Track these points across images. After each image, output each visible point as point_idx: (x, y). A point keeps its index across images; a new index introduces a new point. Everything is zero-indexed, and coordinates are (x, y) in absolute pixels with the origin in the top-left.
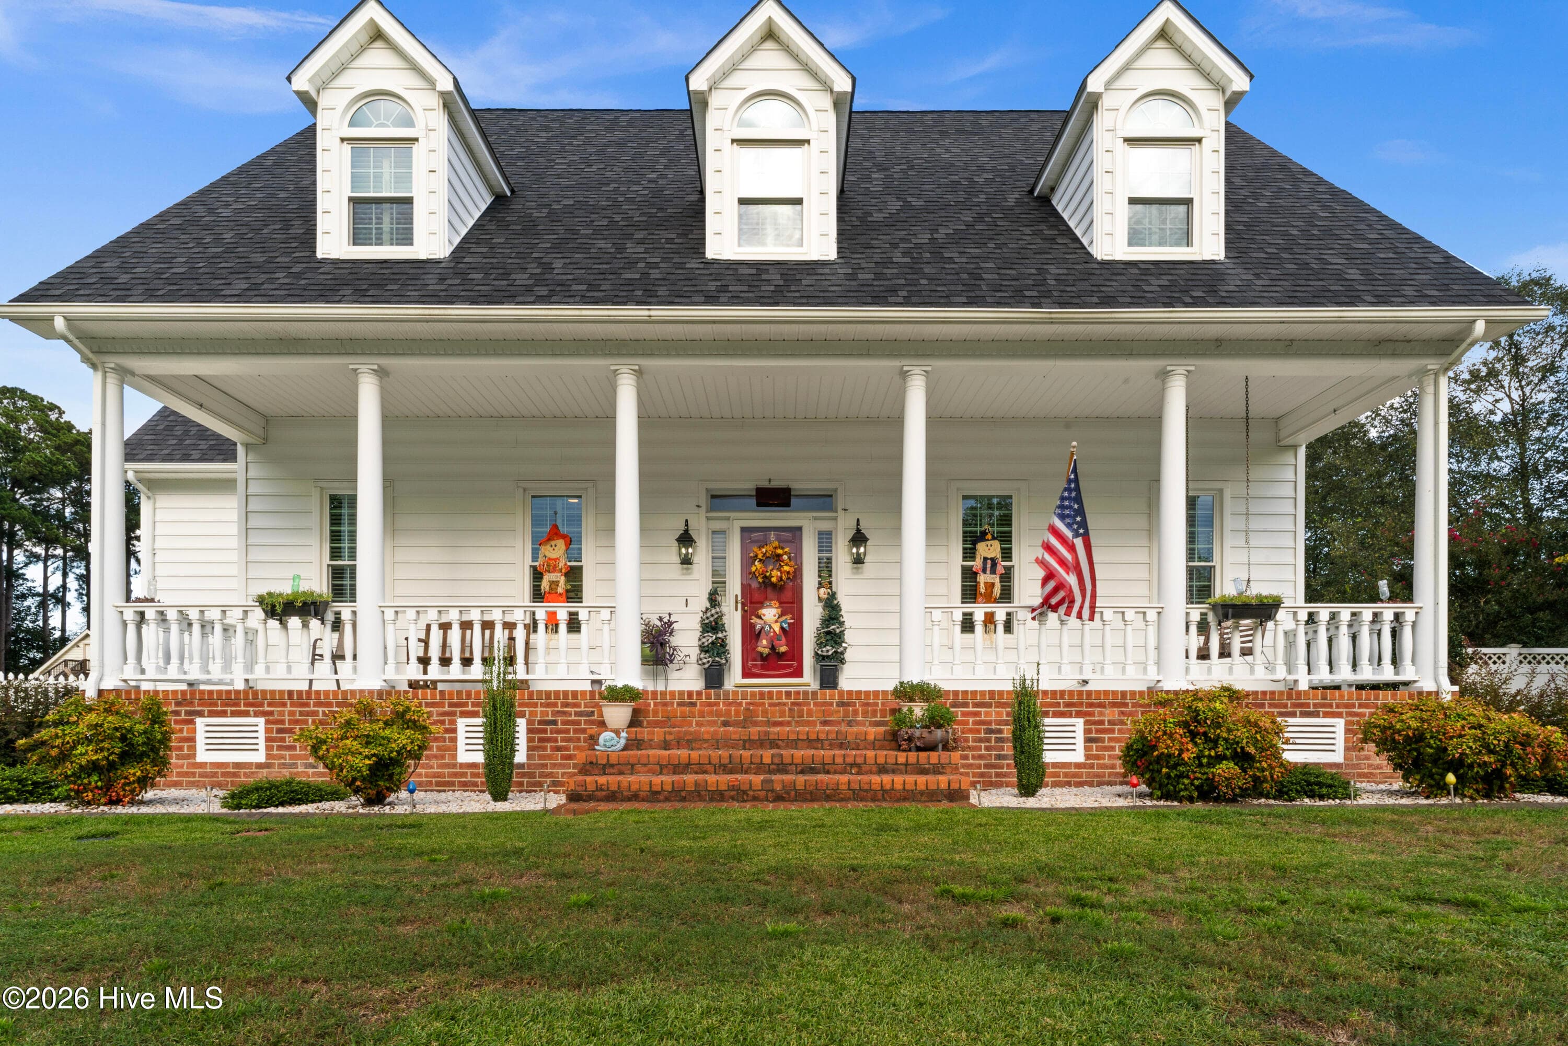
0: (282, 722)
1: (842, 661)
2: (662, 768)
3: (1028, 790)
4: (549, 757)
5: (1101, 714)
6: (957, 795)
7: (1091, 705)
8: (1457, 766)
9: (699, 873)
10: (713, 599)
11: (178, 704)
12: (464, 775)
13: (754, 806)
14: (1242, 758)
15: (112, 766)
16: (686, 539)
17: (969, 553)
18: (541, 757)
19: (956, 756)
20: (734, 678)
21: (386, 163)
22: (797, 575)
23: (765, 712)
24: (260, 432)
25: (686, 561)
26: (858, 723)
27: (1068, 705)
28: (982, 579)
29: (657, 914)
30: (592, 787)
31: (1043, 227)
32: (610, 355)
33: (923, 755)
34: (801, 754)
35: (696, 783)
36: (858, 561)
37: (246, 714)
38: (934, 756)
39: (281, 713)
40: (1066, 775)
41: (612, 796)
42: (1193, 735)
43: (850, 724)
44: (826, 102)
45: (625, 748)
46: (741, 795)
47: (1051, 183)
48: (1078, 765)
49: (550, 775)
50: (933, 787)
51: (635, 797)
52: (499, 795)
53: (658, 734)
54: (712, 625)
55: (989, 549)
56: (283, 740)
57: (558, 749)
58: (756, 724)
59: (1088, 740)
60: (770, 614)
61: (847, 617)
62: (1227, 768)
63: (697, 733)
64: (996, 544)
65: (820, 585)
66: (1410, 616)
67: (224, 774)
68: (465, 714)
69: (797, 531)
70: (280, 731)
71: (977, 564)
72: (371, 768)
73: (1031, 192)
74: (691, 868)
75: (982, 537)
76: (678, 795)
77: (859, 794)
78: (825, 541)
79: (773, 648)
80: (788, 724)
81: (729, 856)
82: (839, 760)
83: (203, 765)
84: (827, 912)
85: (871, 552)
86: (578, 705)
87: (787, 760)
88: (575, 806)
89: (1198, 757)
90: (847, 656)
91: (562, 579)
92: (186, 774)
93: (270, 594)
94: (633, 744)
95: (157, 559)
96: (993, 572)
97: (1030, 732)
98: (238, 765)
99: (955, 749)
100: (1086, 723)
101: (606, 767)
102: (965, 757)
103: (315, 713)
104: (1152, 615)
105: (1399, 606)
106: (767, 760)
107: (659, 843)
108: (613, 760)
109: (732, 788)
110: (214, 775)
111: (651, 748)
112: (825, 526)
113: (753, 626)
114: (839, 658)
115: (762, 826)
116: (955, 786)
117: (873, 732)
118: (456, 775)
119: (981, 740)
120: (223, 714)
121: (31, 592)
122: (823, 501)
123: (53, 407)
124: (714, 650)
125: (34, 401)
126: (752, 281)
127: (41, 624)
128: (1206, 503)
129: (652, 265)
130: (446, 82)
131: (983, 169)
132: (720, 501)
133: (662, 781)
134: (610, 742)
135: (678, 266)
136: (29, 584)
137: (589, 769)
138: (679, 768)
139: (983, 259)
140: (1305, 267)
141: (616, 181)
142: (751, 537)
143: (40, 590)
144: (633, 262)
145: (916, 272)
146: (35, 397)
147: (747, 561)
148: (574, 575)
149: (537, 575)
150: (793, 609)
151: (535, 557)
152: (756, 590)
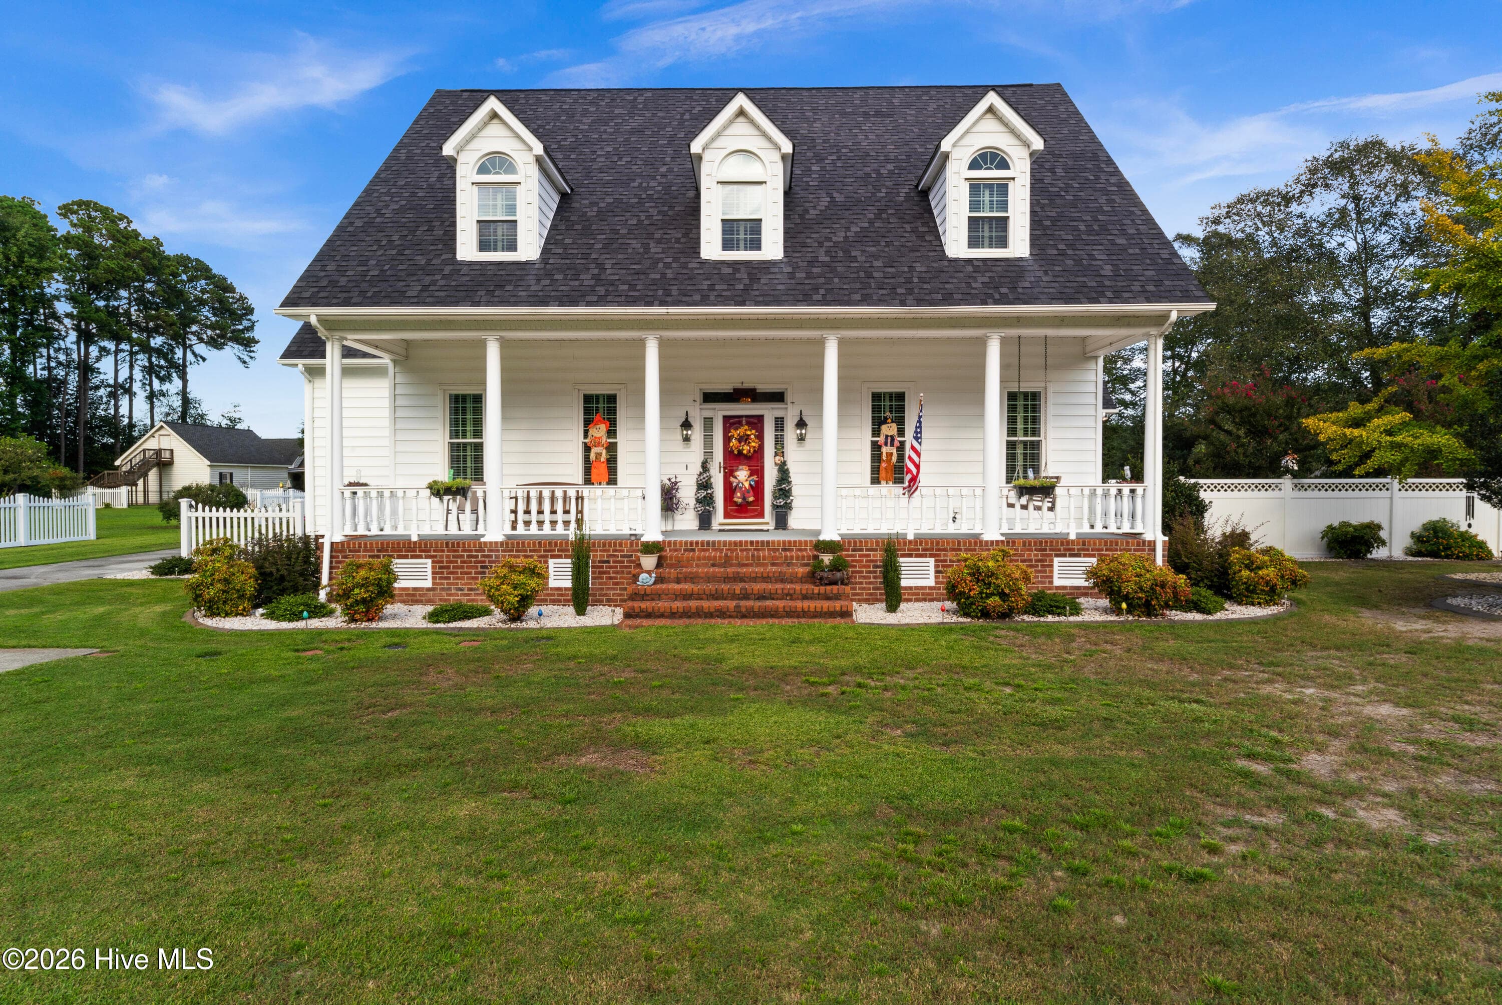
0: (442, 562)
1: (790, 508)
2: (677, 596)
3: (892, 608)
4: (605, 584)
5: (945, 555)
6: (846, 614)
7: (939, 550)
8: (1126, 598)
9: (703, 670)
10: (705, 466)
11: (379, 551)
12: (553, 595)
13: (730, 623)
14: (1003, 596)
15: (372, 600)
16: (686, 425)
17: (876, 432)
18: (600, 584)
19: (847, 589)
20: (719, 518)
21: (499, 196)
22: (760, 451)
23: (737, 557)
24: (404, 353)
25: (687, 439)
26: (793, 564)
27: (924, 550)
28: (885, 450)
29: (688, 690)
30: (637, 610)
31: (919, 224)
32: (641, 328)
33: (829, 588)
34: (758, 587)
35: (697, 608)
36: (801, 439)
37: (420, 557)
38: (835, 588)
39: (442, 556)
40: (923, 594)
41: (649, 615)
42: (978, 581)
43: (788, 565)
44: (777, 157)
45: (655, 583)
46: (722, 614)
47: (928, 185)
48: (931, 588)
49: (605, 595)
50: (832, 609)
51: (662, 616)
52: (581, 612)
53: (673, 573)
54: (704, 485)
55: (889, 429)
56: (442, 573)
57: (611, 578)
58: (732, 565)
59: (937, 572)
60: (742, 475)
61: (793, 478)
62: (994, 601)
63: (697, 572)
64: (894, 426)
65: (776, 454)
66: (1140, 491)
67: (407, 595)
68: (553, 557)
69: (760, 418)
70: (440, 568)
71: (881, 440)
72: (518, 602)
73: (917, 186)
74: (699, 667)
75: (885, 421)
76: (687, 614)
77: (791, 614)
78: (780, 424)
79: (744, 498)
80: (751, 565)
81: (716, 660)
82: (779, 592)
84: (756, 690)
85: (810, 433)
86: (623, 551)
87: (749, 592)
88: (630, 622)
89: (981, 593)
90: (793, 505)
91: (604, 452)
93: (435, 482)
94: (659, 580)
95: (316, 425)
96: (892, 445)
97: (891, 574)
98: (415, 589)
99: (847, 584)
100: (936, 561)
101: (644, 596)
102: (854, 589)
103: (462, 556)
104: (978, 491)
105: (1133, 486)
106: (738, 592)
107: (681, 651)
108: (648, 592)
109: (717, 611)
110: (401, 595)
111: (669, 582)
112: (779, 414)
113: (731, 483)
114: (788, 507)
115: (732, 640)
116: (844, 609)
117: (801, 571)
118: (548, 595)
119: (870, 572)
120: (406, 557)
121: (103, 384)
122: (778, 397)
123: (122, 217)
124: (705, 502)
125: (106, 212)
126: (731, 280)
127: (112, 412)
128: (1035, 396)
129: (668, 266)
130: (538, 148)
131: (887, 159)
132: (710, 398)
133: (678, 605)
134: (645, 579)
135: (684, 266)
136: (102, 377)
137: (634, 596)
138: (687, 597)
139: (876, 257)
140: (1078, 262)
141: (639, 175)
142: (730, 422)
143: (111, 382)
144: (655, 263)
145: (833, 270)
146: (107, 208)
147: (727, 439)
148: (612, 448)
149: (587, 449)
150: (758, 472)
151: (586, 436)
152: (733, 459)
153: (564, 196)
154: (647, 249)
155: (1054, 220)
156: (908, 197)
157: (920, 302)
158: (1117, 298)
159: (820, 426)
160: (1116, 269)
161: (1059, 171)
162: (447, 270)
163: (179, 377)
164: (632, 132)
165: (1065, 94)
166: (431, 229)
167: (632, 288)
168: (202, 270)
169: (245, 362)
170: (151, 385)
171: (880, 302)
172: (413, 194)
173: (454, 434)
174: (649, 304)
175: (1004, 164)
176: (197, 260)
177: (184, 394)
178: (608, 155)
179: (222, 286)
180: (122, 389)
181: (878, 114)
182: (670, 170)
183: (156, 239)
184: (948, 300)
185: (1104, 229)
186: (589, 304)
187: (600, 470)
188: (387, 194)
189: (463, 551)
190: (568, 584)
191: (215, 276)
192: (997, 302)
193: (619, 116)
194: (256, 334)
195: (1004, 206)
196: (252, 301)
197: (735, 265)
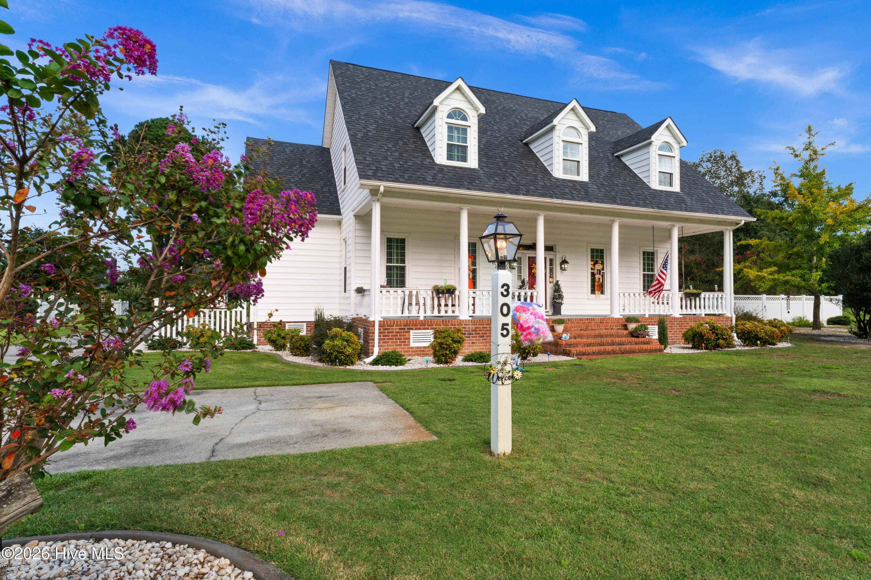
8: (760, 339)
11: (404, 326)
21: (456, 132)
26: (614, 329)
28: (597, 276)
37: (426, 329)
39: (440, 328)
44: (586, 132)
55: (598, 267)
64: (601, 265)
65: (550, 277)
67: (420, 351)
75: (597, 263)
83: (412, 348)
92: (407, 351)
93: (437, 286)
96: (599, 274)
98: (425, 347)
110: (417, 351)
120: (420, 329)
147: (530, 269)
148: (474, 272)
189: (451, 325)
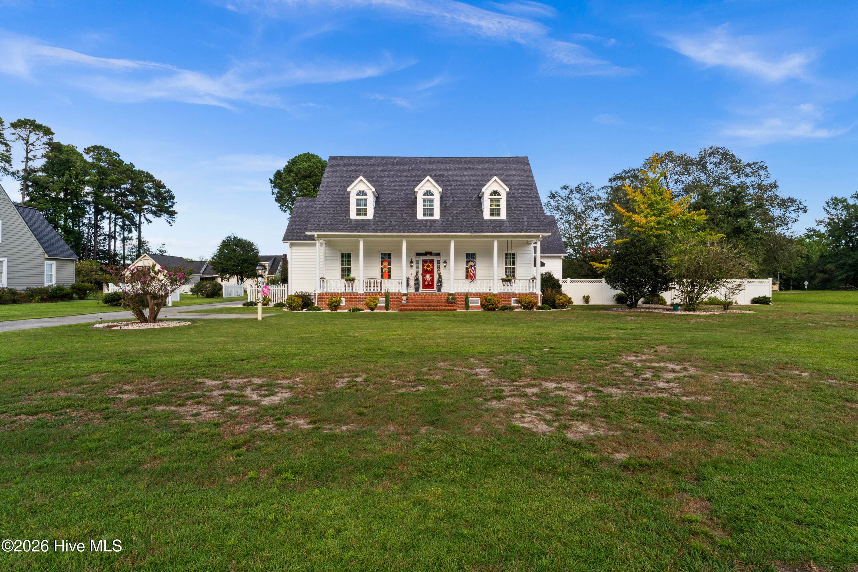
2: (412, 306)
3: (467, 309)
7: (481, 296)
10: (417, 274)
12: (382, 307)
14: (493, 305)
16: (412, 262)
17: (467, 264)
20: (421, 288)
21: (362, 201)
22: (433, 270)
23: (427, 298)
25: (412, 266)
27: (477, 296)
28: (470, 269)
30: (402, 309)
31: (477, 208)
32: (401, 239)
34: (433, 304)
35: (418, 308)
36: (445, 266)
38: (452, 304)
41: (405, 310)
42: (487, 301)
43: (441, 299)
44: (438, 192)
48: (479, 306)
50: (452, 309)
51: (409, 310)
52: (387, 310)
53: (411, 301)
54: (417, 279)
55: (471, 263)
56: (347, 302)
58: (425, 299)
60: (428, 277)
61: (443, 278)
62: (490, 306)
63: (416, 300)
66: (535, 281)
68: (379, 297)
69: (433, 260)
70: (347, 300)
72: (374, 306)
73: (478, 196)
75: (470, 261)
76: (415, 310)
77: (441, 310)
78: (439, 262)
79: (428, 283)
80: (431, 299)
82: (438, 305)
85: (447, 265)
86: (397, 296)
87: (431, 305)
88: (400, 311)
89: (488, 304)
90: (443, 285)
91: (387, 270)
94: (407, 302)
97: (467, 301)
99: (455, 303)
100: (480, 299)
101: (404, 306)
102: (457, 304)
106: (428, 305)
109: (423, 309)
111: (410, 303)
113: (424, 279)
114: (441, 286)
116: (455, 309)
117: (444, 300)
119: (463, 302)
121: (104, 234)
122: (438, 254)
123: (116, 154)
124: (417, 284)
125: (108, 151)
126: (425, 225)
127: (107, 248)
128: (514, 254)
129: (408, 221)
130: (374, 190)
131: (471, 186)
132: (418, 254)
133: (413, 308)
134: (404, 302)
135: (413, 221)
136: (103, 231)
137: (401, 306)
138: (415, 306)
139: (465, 219)
140: (519, 221)
141: (398, 190)
142: (425, 262)
143: (108, 233)
144: (405, 220)
145: (453, 223)
146: (108, 149)
147: (423, 266)
148: (389, 269)
149: (382, 269)
150: (432, 276)
151: (382, 265)
152: (425, 272)
153: (377, 197)
154: (402, 215)
155: (515, 207)
156: (475, 199)
157: (475, 232)
158: (527, 231)
159: (450, 263)
160: (528, 222)
161: (520, 191)
162: (349, 221)
163: (136, 230)
164: (394, 174)
165: (528, 161)
166: (341, 208)
167: (399, 227)
168: (149, 178)
169: (170, 223)
170: (123, 234)
171: (465, 232)
172: (333, 197)
173: (342, 264)
174: (404, 232)
175: (499, 194)
176: (147, 173)
177: (139, 239)
178: (387, 183)
179: (159, 185)
180: (112, 236)
181: (470, 168)
182: (407, 189)
183: (131, 164)
184: (483, 231)
185: (528, 210)
186: (389, 232)
187: (386, 275)
188: (325, 196)
190: (384, 305)
191: (155, 180)
192: (495, 232)
193: (389, 168)
194: (175, 208)
195: (499, 205)
196: (174, 193)
197: (426, 220)
